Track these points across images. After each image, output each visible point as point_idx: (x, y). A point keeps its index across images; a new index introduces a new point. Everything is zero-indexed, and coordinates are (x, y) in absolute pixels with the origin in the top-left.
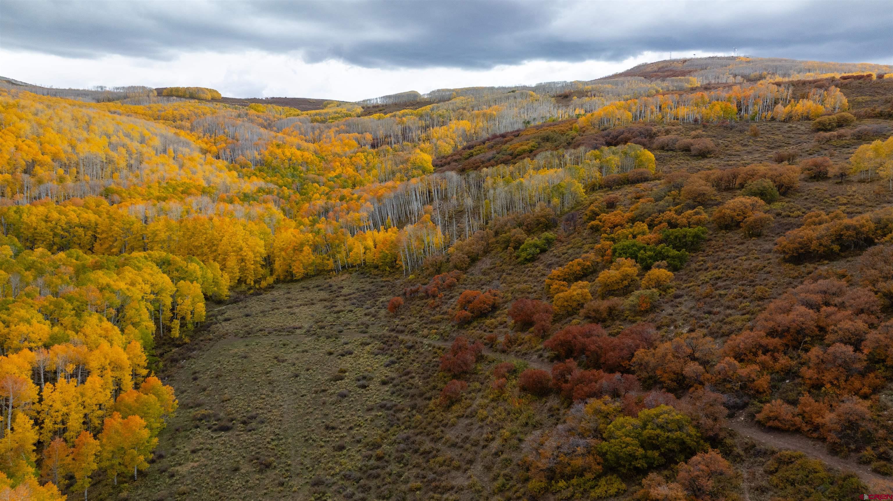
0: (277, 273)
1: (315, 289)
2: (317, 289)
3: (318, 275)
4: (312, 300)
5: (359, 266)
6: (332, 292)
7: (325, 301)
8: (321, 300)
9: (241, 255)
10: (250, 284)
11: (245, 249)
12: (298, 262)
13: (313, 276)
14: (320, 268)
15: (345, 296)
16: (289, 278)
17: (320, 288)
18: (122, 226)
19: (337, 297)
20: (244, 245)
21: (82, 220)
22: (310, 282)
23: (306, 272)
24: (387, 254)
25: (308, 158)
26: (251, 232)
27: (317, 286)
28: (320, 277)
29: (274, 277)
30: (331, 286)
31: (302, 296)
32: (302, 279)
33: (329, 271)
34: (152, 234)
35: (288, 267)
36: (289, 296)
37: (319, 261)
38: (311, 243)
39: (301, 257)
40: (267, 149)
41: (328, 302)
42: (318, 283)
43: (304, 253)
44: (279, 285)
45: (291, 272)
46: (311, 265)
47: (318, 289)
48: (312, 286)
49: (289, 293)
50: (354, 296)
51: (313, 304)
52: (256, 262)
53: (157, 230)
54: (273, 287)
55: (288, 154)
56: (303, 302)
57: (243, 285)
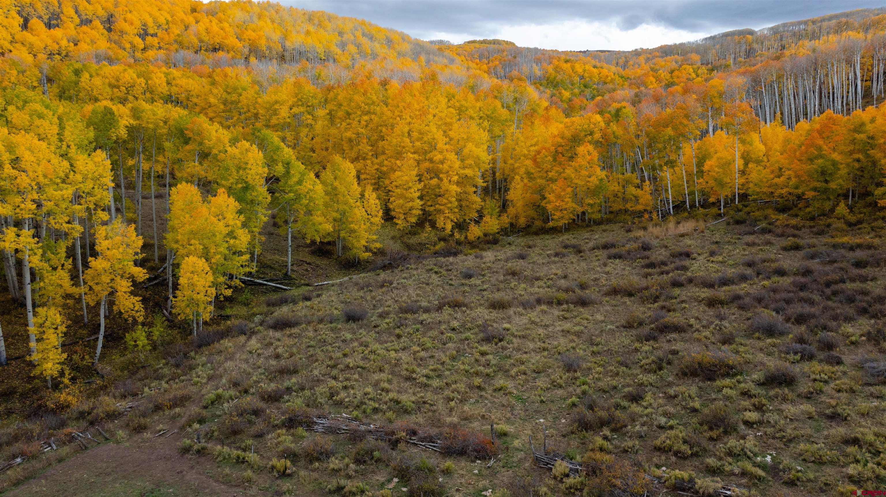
0: (511, 211)
1: (597, 252)
2: (603, 254)
3: (609, 221)
4: (583, 287)
5: (729, 201)
6: (651, 265)
7: (630, 294)
8: (614, 292)
9: (431, 160)
10: (444, 229)
11: (440, 145)
12: (560, 183)
13: (598, 223)
14: (616, 207)
15: (711, 286)
16: (538, 223)
17: (613, 251)
18: (225, 95)
19: (676, 284)
20: (439, 135)
21: (174, 90)
22: (587, 235)
23: (580, 210)
24: (834, 163)
25: (607, 76)
26: (461, 111)
27: (605, 247)
28: (615, 227)
29: (506, 220)
30: (646, 247)
31: (556, 269)
32: (568, 228)
33: (640, 214)
34: (268, 110)
35: (537, 197)
36: (518, 265)
37: (614, 187)
38: (597, 136)
39: (569, 171)
40: (551, 63)
41: (643, 301)
42: (608, 238)
43: (580, 161)
44: (511, 239)
45: (544, 209)
46: (593, 192)
47: (606, 252)
48: (591, 244)
49: (522, 257)
50: (742, 288)
51: (583, 303)
52: (464, 180)
53: (276, 102)
54: (495, 242)
55: (580, 70)
56: (552, 292)
57: (428, 228)
